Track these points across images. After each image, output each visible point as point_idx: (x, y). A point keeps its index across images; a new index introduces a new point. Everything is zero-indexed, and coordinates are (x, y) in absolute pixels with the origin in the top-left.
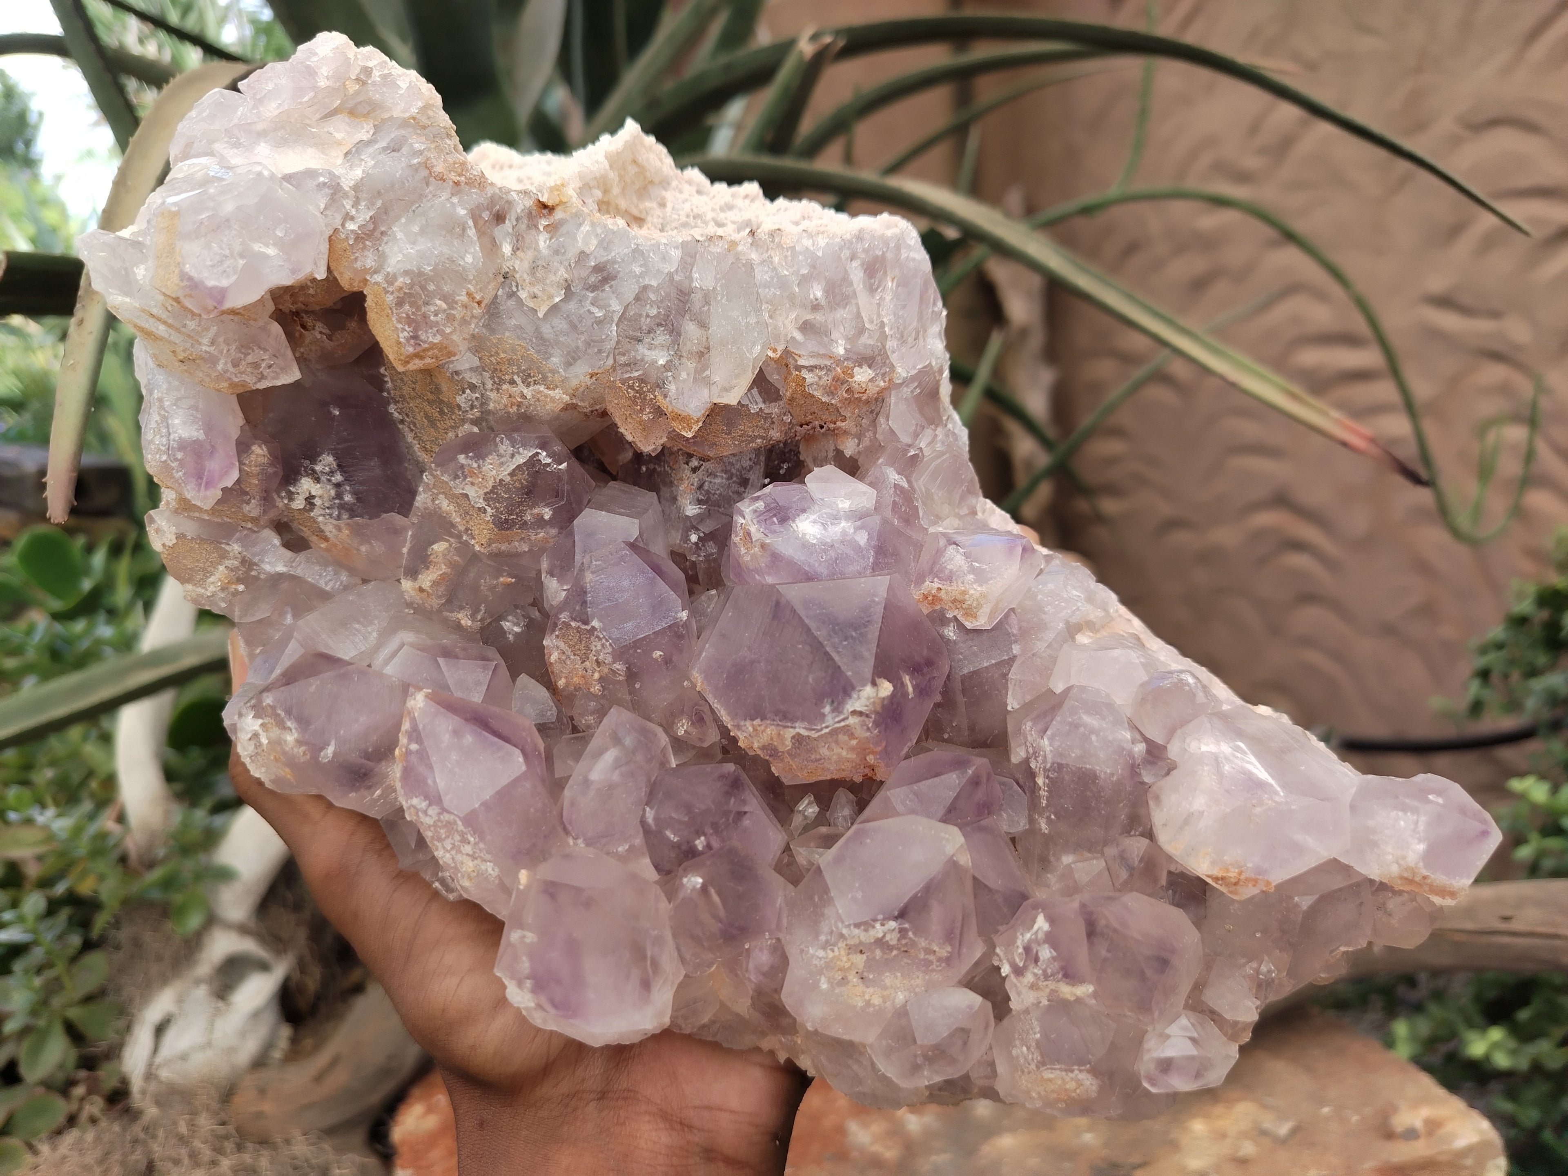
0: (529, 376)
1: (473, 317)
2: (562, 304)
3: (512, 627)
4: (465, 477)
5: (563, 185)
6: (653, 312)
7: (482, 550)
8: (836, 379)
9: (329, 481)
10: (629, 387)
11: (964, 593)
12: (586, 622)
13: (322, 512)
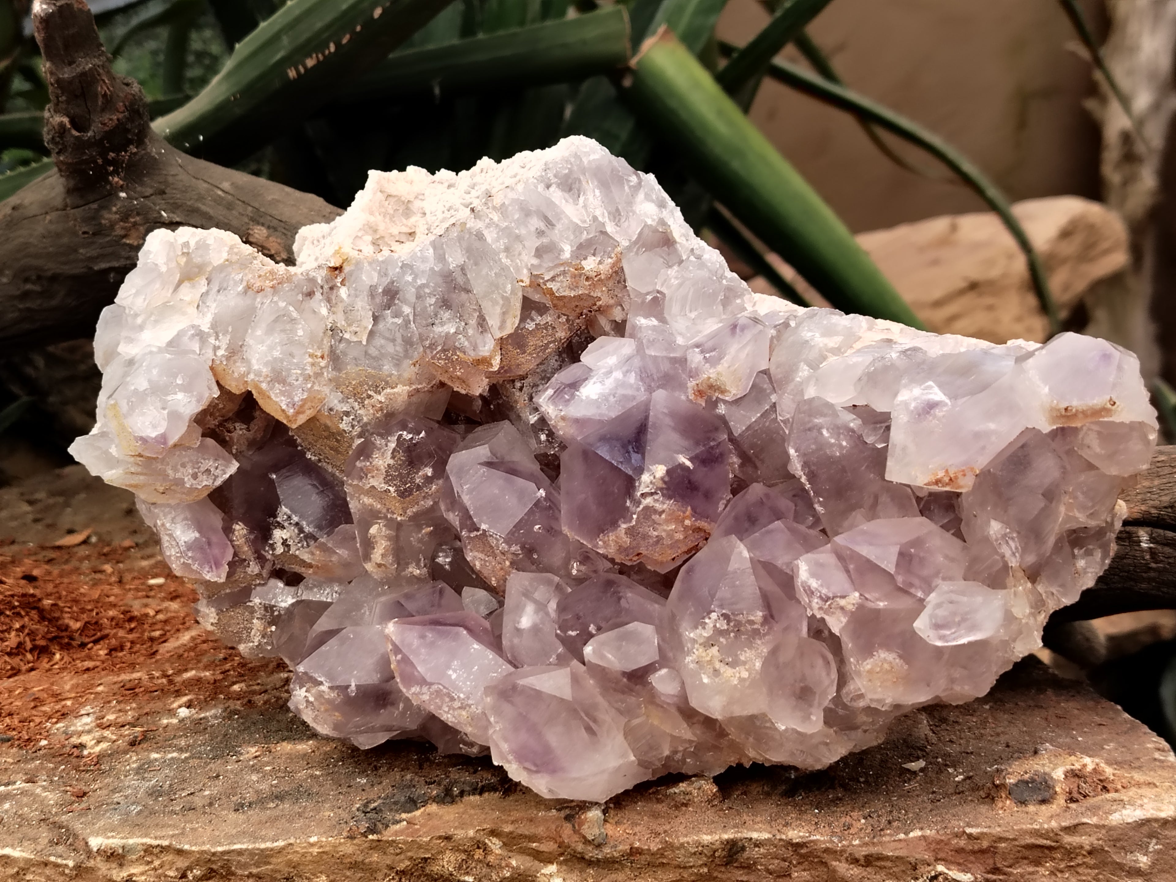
0: (377, 387)
1: (322, 368)
2: (374, 328)
3: (444, 559)
4: (366, 475)
5: (340, 248)
6: (433, 300)
7: (403, 518)
8: (574, 276)
9: (290, 524)
10: (439, 359)
11: (709, 378)
12: (478, 530)
13: (296, 547)
